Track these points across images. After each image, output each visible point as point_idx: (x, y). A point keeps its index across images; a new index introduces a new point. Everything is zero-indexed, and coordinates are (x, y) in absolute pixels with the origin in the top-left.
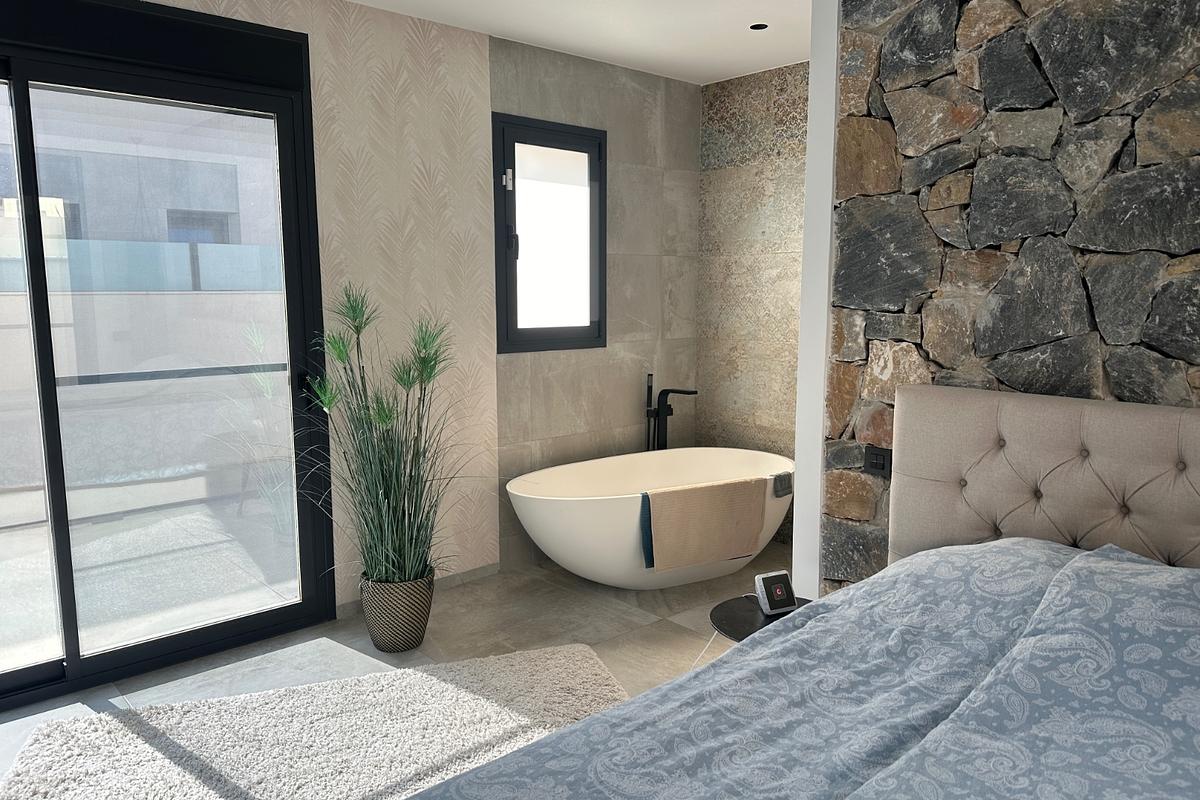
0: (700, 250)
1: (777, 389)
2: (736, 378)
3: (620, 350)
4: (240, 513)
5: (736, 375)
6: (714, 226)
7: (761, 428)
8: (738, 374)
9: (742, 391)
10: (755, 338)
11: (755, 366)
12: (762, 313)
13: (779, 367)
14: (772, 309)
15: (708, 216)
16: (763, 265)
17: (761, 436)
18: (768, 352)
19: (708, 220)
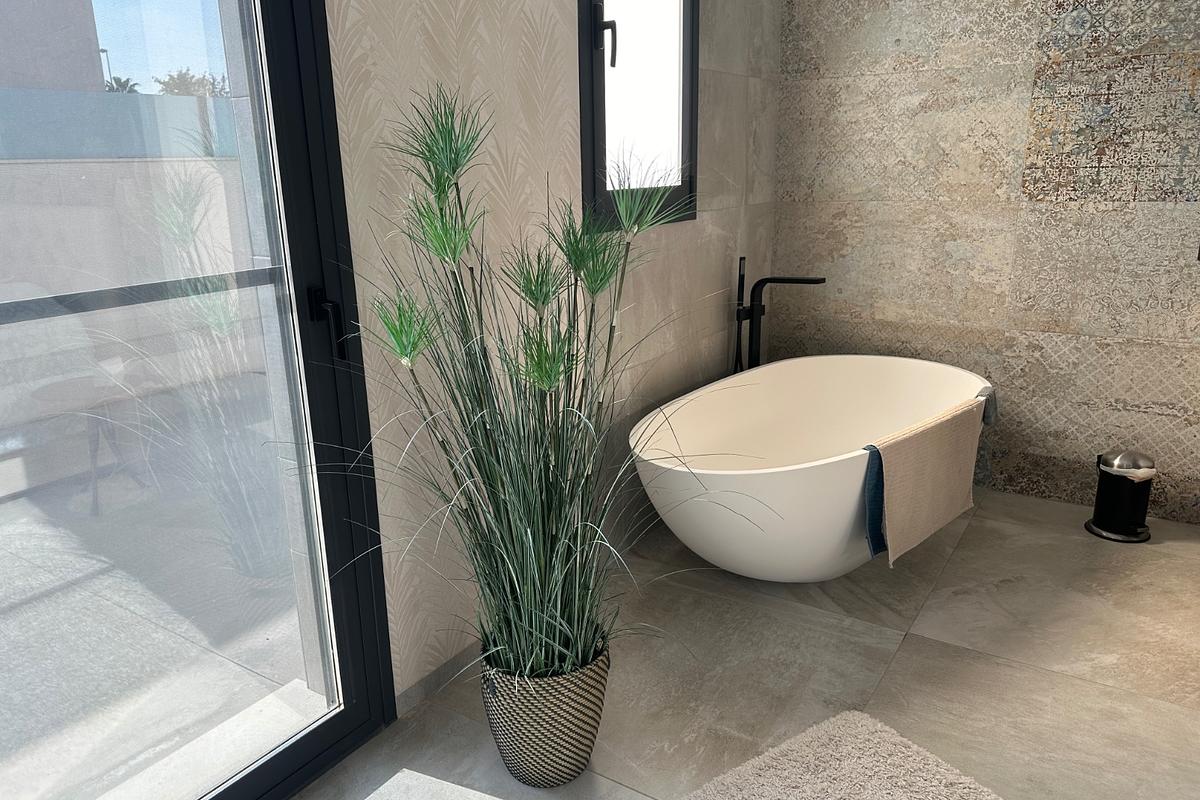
0: (783, 72)
1: (913, 268)
2: (844, 256)
3: (708, 221)
4: (96, 509)
5: (844, 252)
6: (809, 34)
7: (885, 325)
8: (846, 251)
9: (853, 274)
10: (878, 197)
11: (877, 238)
12: (892, 160)
13: (919, 237)
14: (909, 153)
15: (798, 19)
16: (895, 90)
17: (884, 335)
18: (901, 217)
19: (798, 26)
